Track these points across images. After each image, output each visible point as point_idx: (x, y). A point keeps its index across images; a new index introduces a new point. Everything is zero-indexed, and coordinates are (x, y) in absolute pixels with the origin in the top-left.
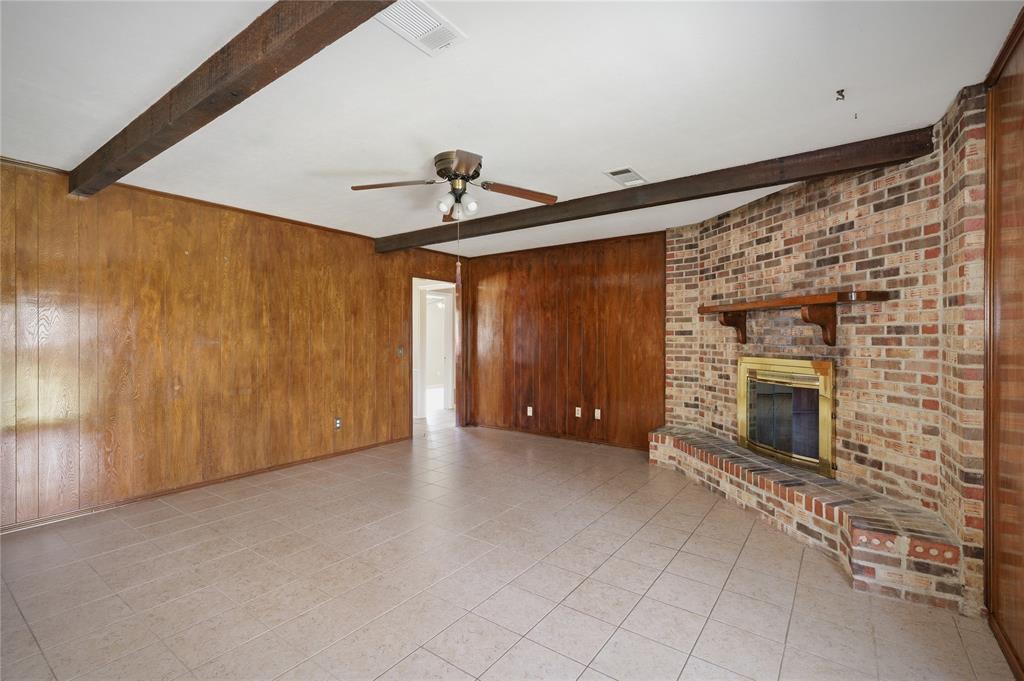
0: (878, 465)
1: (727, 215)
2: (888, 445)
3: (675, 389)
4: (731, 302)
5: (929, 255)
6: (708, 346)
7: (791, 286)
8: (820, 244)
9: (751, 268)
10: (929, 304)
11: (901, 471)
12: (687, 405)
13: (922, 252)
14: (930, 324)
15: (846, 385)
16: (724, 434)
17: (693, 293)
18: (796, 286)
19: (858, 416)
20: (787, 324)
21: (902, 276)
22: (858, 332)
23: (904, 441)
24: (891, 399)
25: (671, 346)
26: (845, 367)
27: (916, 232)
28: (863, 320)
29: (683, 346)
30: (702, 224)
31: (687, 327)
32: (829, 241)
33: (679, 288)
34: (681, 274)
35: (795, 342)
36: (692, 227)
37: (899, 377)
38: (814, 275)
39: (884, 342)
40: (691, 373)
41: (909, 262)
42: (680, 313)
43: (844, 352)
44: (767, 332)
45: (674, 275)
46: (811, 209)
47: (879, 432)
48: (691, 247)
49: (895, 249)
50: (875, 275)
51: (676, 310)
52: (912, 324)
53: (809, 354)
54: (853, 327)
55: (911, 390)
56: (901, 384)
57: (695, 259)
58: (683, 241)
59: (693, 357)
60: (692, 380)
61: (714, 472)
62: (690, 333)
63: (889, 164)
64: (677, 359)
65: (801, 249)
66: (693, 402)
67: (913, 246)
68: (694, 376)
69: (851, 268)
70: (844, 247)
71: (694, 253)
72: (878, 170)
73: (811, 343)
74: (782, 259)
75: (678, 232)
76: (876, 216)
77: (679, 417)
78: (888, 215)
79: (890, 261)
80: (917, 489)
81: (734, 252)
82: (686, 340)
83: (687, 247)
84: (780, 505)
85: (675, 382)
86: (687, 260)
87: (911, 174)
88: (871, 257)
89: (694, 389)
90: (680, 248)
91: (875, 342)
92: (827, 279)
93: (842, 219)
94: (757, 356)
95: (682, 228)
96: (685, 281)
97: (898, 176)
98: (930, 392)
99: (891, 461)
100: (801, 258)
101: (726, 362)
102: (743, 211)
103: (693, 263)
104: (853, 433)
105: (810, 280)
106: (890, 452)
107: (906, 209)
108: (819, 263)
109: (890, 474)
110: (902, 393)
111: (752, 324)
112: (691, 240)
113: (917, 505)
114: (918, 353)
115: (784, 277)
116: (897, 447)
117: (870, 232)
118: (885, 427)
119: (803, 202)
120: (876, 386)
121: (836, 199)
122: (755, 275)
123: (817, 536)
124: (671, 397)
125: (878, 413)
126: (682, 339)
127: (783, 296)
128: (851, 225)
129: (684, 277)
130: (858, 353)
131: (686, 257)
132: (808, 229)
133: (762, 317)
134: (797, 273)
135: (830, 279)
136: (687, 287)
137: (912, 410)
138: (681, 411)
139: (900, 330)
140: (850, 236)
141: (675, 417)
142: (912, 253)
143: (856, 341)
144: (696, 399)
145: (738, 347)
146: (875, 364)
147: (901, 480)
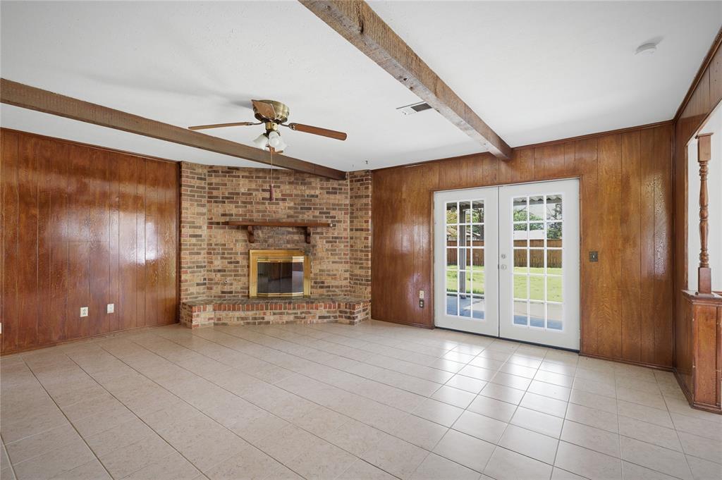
0: (329, 287)
1: (237, 169)
2: (332, 279)
3: (189, 275)
4: (241, 220)
5: (345, 214)
6: (216, 245)
7: (286, 216)
8: (302, 200)
9: (258, 203)
10: (345, 230)
11: (337, 287)
12: (198, 285)
13: (343, 212)
14: (346, 236)
15: (315, 259)
16: (234, 296)
17: (204, 210)
18: (288, 217)
19: (320, 270)
20: (283, 234)
21: (337, 219)
22: (320, 238)
23: (338, 276)
24: (333, 262)
25: (186, 245)
26: (315, 252)
27: (341, 205)
28: (322, 233)
29: (194, 245)
30: (211, 167)
31: (198, 232)
32: (306, 200)
33: (192, 205)
34: (194, 196)
35: (288, 242)
36: (203, 166)
37: (336, 254)
38: (299, 213)
39: (331, 242)
40: (201, 262)
41: (340, 215)
42: (193, 222)
43: (314, 246)
44: (269, 237)
45: (188, 195)
46: (297, 184)
47: (329, 275)
48: (201, 179)
49: (334, 209)
50: (327, 217)
51: (189, 220)
52: (340, 236)
53: (297, 247)
54: (318, 236)
55: (340, 258)
56: (337, 257)
57: (204, 188)
58: (195, 174)
59: (202, 252)
60: (201, 267)
61: (259, 314)
62: (201, 236)
63: (332, 179)
64: (191, 254)
65: (291, 200)
66: (202, 282)
67: (340, 209)
68: (203, 264)
69: (317, 213)
70: (314, 204)
71: (202, 184)
72: (328, 179)
73: (298, 242)
74: (281, 202)
75: (192, 166)
76: (327, 196)
77: (192, 294)
78: (332, 196)
79: (333, 213)
80: (342, 291)
81: (243, 191)
82: (198, 241)
83: (199, 179)
84: (310, 313)
85: (189, 270)
86: (198, 187)
87: (339, 185)
88: (325, 210)
89: (203, 273)
90: (193, 178)
91: (327, 242)
92: (306, 216)
93: (312, 192)
94: (262, 249)
95: (196, 165)
96: (197, 201)
97: (335, 184)
98: (346, 258)
99: (333, 284)
100: (292, 204)
101: (237, 254)
102: (250, 170)
103: (203, 190)
104: (318, 277)
105: (296, 215)
106: (333, 281)
107: (338, 196)
108: (302, 208)
109: (334, 289)
110: (337, 260)
111: (260, 234)
112: (201, 174)
113: (342, 296)
114: (342, 246)
115: (282, 210)
116: (335, 279)
117: (325, 201)
118: (331, 273)
119: (292, 179)
120: (328, 258)
121: (310, 183)
122: (261, 207)
123: (329, 317)
124: (186, 281)
125: (328, 268)
126: (194, 240)
127: (281, 221)
128: (317, 196)
129: (196, 198)
130: (320, 246)
131: (197, 185)
132: (295, 192)
133: (266, 230)
134: (289, 211)
135: (307, 216)
136: (198, 205)
137: (341, 265)
138: (194, 289)
139: (336, 238)
140: (317, 200)
141: (188, 295)
142: (340, 212)
143: (320, 242)
144: (205, 279)
145: (247, 245)
146: (327, 250)
147: (337, 290)
